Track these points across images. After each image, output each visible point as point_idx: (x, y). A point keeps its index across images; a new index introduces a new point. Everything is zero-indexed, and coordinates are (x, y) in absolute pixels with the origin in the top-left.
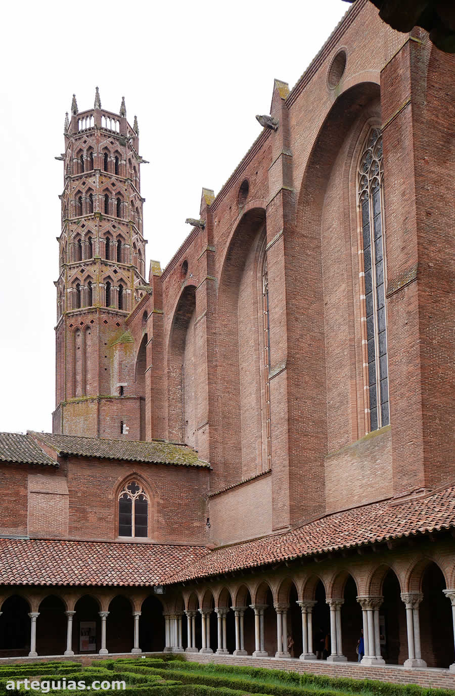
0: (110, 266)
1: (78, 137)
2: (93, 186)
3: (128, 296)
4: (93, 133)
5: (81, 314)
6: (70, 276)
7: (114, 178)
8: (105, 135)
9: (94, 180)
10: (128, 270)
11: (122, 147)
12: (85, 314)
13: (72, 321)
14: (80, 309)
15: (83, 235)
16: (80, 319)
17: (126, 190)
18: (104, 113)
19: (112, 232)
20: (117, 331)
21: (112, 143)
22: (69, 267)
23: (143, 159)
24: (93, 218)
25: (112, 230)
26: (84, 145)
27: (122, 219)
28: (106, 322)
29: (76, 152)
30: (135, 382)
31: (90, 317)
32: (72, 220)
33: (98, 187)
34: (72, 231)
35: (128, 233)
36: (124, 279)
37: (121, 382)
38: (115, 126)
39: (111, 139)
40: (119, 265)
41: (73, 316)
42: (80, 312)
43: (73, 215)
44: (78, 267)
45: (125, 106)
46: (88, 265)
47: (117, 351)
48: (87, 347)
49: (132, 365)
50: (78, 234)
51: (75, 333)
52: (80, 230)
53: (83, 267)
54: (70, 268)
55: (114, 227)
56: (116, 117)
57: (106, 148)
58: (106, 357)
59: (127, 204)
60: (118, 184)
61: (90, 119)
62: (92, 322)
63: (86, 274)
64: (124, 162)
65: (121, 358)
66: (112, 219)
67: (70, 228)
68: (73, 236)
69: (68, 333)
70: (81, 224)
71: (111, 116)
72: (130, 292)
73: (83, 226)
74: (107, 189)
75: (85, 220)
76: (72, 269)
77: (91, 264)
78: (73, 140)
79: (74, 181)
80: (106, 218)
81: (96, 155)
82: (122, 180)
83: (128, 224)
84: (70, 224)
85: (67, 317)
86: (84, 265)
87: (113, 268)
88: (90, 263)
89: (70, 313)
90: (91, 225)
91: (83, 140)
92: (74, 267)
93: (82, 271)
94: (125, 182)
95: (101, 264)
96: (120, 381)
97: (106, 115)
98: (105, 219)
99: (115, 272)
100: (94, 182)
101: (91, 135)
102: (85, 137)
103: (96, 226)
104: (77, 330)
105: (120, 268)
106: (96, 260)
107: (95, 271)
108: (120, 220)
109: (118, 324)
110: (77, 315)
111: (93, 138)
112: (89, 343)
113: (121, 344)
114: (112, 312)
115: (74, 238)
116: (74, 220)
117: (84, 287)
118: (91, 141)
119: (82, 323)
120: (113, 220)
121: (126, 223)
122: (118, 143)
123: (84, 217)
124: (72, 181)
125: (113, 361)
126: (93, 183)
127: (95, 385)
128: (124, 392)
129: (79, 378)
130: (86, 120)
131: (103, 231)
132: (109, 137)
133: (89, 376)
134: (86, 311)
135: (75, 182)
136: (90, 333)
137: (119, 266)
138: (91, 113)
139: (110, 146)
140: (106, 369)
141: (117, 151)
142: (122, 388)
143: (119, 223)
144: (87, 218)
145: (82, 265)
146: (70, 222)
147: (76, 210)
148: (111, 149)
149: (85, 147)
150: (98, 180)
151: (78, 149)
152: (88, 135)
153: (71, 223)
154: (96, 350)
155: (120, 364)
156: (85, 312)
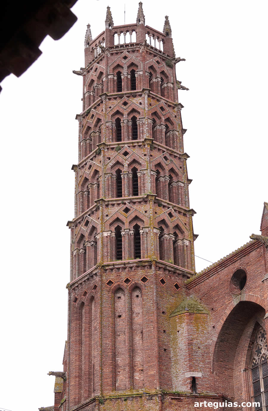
0: (164, 206)
1: (116, 52)
2: (139, 108)
3: (185, 248)
4: (137, 49)
5: (125, 268)
6: (107, 216)
7: (163, 101)
8: (150, 54)
9: (140, 101)
10: (184, 215)
11: (168, 68)
12: (131, 268)
13: (112, 276)
14: (123, 261)
15: (126, 165)
16: (124, 275)
17: (176, 117)
18: (149, 30)
19: (164, 165)
20: (176, 295)
21: (158, 62)
22: (106, 203)
23: (182, 84)
24: (140, 146)
25: (164, 163)
26: (124, 61)
27: (175, 150)
28: (163, 281)
29: (112, 67)
30: (213, 373)
31: (141, 273)
32: (110, 145)
33: (146, 109)
34: (109, 159)
35: (181, 168)
36: (181, 225)
37: (193, 371)
38: (159, 45)
39: (157, 58)
40: (175, 206)
41: (112, 269)
42: (124, 264)
43: (109, 139)
44: (119, 204)
45: (170, 26)
46: (134, 203)
47: (184, 325)
48: (134, 315)
49: (207, 347)
50: (118, 163)
51: (114, 294)
52: (121, 158)
53: (128, 205)
54: (107, 206)
55: (166, 158)
56: (161, 36)
57: (152, 67)
58: (164, 331)
59: (177, 133)
60: (167, 109)
61: (131, 34)
62: (144, 280)
63: (132, 214)
64: (172, 86)
65: (191, 335)
66: (163, 149)
67: (106, 154)
68: (111, 164)
69: (105, 292)
70: (123, 151)
71: (156, 34)
72: (188, 244)
73: (126, 154)
74: (155, 114)
75: (129, 147)
76: (110, 206)
77: (140, 202)
78: (109, 54)
79: (110, 99)
80: (157, 146)
81: (141, 73)
82: (171, 105)
83: (181, 157)
84: (106, 150)
85: (103, 270)
86: (129, 203)
87: (168, 211)
88: (139, 200)
89: (108, 265)
90: (137, 153)
91: (123, 55)
92: (113, 205)
93: (127, 210)
94: (174, 108)
95: (155, 203)
96: (191, 368)
97: (151, 32)
98: (155, 148)
99: (170, 215)
100: (141, 104)
101: (133, 51)
102: (126, 53)
103: (145, 155)
104: (119, 289)
105: (175, 210)
106: (150, 198)
107: (146, 212)
108: (173, 152)
109: (177, 286)
110: (119, 269)
111: (136, 54)
112: (137, 309)
113: (190, 314)
114: (170, 269)
115: (112, 167)
116: (112, 145)
117: (127, 232)
118: (133, 58)
119: (127, 281)
120: (165, 150)
121: (178, 156)
122: (164, 64)
123: (128, 143)
124: (107, 100)
125: (175, 339)
126: (139, 105)
127: (152, 373)
128: (198, 386)
129: (122, 360)
130: (125, 35)
131: (154, 162)
132: (155, 56)
133: (138, 359)
134: (135, 265)
135: (111, 101)
136: (137, 296)
137: (175, 208)
138: (133, 28)
139: (156, 66)
140: (165, 350)
141: (163, 73)
142: (194, 379)
143: (170, 155)
144: (132, 145)
145: (126, 202)
146: (106, 147)
147: (112, 134)
148: (157, 69)
149: (125, 63)
150: (146, 102)
151: (116, 64)
152: (129, 50)
153: (108, 149)
154: (151, 320)
155: (190, 343)
156: (132, 265)
